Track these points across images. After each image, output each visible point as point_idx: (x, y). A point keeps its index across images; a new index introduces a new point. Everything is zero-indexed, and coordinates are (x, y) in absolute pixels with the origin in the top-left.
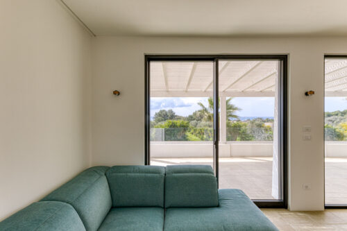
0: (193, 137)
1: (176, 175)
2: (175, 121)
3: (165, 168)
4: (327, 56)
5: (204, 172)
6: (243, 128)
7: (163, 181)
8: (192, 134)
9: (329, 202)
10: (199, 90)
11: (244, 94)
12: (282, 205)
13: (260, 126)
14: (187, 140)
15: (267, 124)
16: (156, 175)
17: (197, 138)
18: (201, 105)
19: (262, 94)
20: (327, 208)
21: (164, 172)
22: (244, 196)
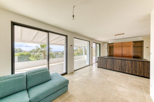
0: (33, 59)
1: (32, 74)
2: (23, 53)
3: (26, 73)
4: (75, 38)
5: (45, 70)
6: (53, 54)
7: (25, 78)
8: (32, 58)
9: (75, 70)
10: (38, 41)
11: (55, 44)
12: (66, 73)
13: (58, 54)
14: (30, 60)
15: (59, 53)
16: (21, 77)
17: (35, 59)
18: (37, 47)
19: (60, 44)
20: (74, 71)
21: (26, 75)
22: (58, 74)
